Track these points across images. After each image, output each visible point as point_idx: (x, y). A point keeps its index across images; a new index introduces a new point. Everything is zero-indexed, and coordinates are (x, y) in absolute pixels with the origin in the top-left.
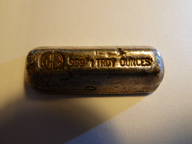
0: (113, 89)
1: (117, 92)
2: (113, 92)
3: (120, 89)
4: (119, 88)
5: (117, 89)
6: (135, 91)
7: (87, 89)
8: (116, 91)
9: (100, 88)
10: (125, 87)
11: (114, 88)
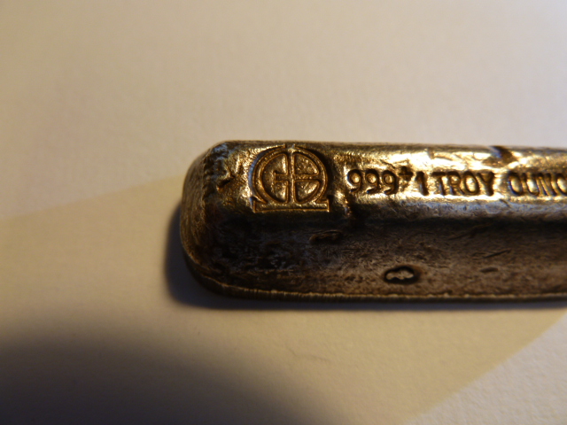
0: (476, 277)
1: (485, 293)
2: (472, 293)
3: (498, 278)
4: (497, 274)
5: (487, 279)
6: (544, 287)
7: (391, 276)
8: (482, 286)
9: (435, 275)
10: (517, 270)
11: (481, 274)
